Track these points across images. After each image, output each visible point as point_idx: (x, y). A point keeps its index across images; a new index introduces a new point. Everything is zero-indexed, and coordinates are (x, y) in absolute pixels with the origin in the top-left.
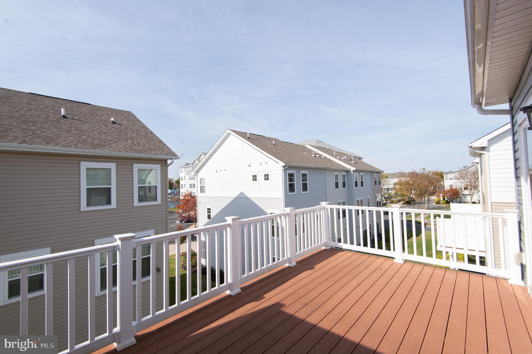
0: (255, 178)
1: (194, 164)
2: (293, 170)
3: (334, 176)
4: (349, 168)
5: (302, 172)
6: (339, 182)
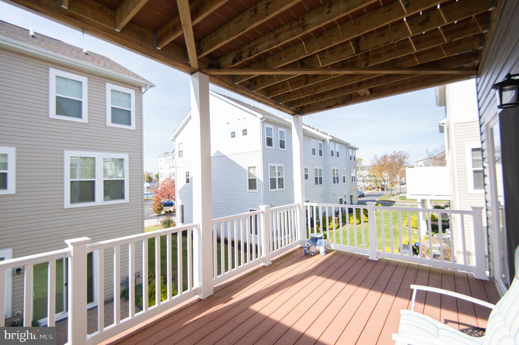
0: (233, 135)
1: (173, 152)
2: (271, 125)
3: (311, 142)
4: (325, 137)
5: (280, 129)
6: (315, 149)
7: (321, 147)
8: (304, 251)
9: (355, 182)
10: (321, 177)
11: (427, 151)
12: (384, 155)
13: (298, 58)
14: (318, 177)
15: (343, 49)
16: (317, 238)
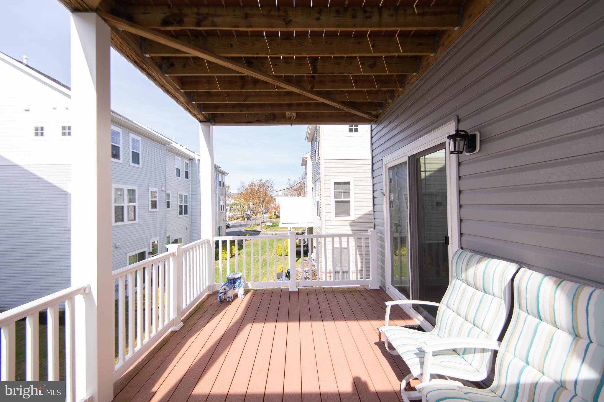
0: (39, 131)
2: (118, 127)
3: (175, 160)
4: (193, 156)
5: (132, 136)
6: (181, 170)
7: (188, 168)
8: (219, 298)
9: (224, 211)
10: (187, 206)
11: (289, 180)
12: (250, 183)
13: (257, 54)
14: (183, 205)
15: (299, 64)
16: (236, 279)
